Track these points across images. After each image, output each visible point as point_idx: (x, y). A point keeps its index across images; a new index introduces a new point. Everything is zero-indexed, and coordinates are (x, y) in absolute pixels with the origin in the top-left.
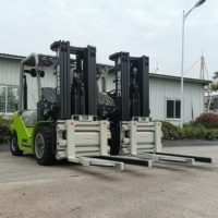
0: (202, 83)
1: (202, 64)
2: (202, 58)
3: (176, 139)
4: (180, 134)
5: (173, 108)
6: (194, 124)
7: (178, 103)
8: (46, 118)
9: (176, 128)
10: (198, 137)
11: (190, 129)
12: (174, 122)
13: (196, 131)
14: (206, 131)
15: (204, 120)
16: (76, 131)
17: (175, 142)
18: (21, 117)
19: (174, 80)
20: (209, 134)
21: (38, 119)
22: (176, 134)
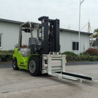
0: (89, 34)
1: (89, 26)
2: (89, 23)
3: (76, 60)
4: (78, 58)
5: (75, 46)
6: (85, 53)
7: (78, 43)
8: (35, 53)
9: (76, 55)
10: (87, 59)
11: (83, 56)
12: (76, 52)
13: (86, 57)
14: (90, 57)
15: (90, 52)
16: (52, 60)
17: (76, 62)
18: (19, 52)
19: (76, 33)
20: (92, 58)
21: (31, 54)
22: (76, 58)
